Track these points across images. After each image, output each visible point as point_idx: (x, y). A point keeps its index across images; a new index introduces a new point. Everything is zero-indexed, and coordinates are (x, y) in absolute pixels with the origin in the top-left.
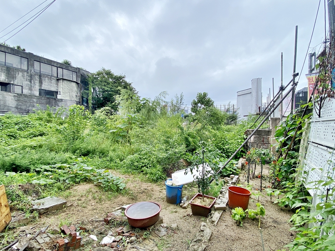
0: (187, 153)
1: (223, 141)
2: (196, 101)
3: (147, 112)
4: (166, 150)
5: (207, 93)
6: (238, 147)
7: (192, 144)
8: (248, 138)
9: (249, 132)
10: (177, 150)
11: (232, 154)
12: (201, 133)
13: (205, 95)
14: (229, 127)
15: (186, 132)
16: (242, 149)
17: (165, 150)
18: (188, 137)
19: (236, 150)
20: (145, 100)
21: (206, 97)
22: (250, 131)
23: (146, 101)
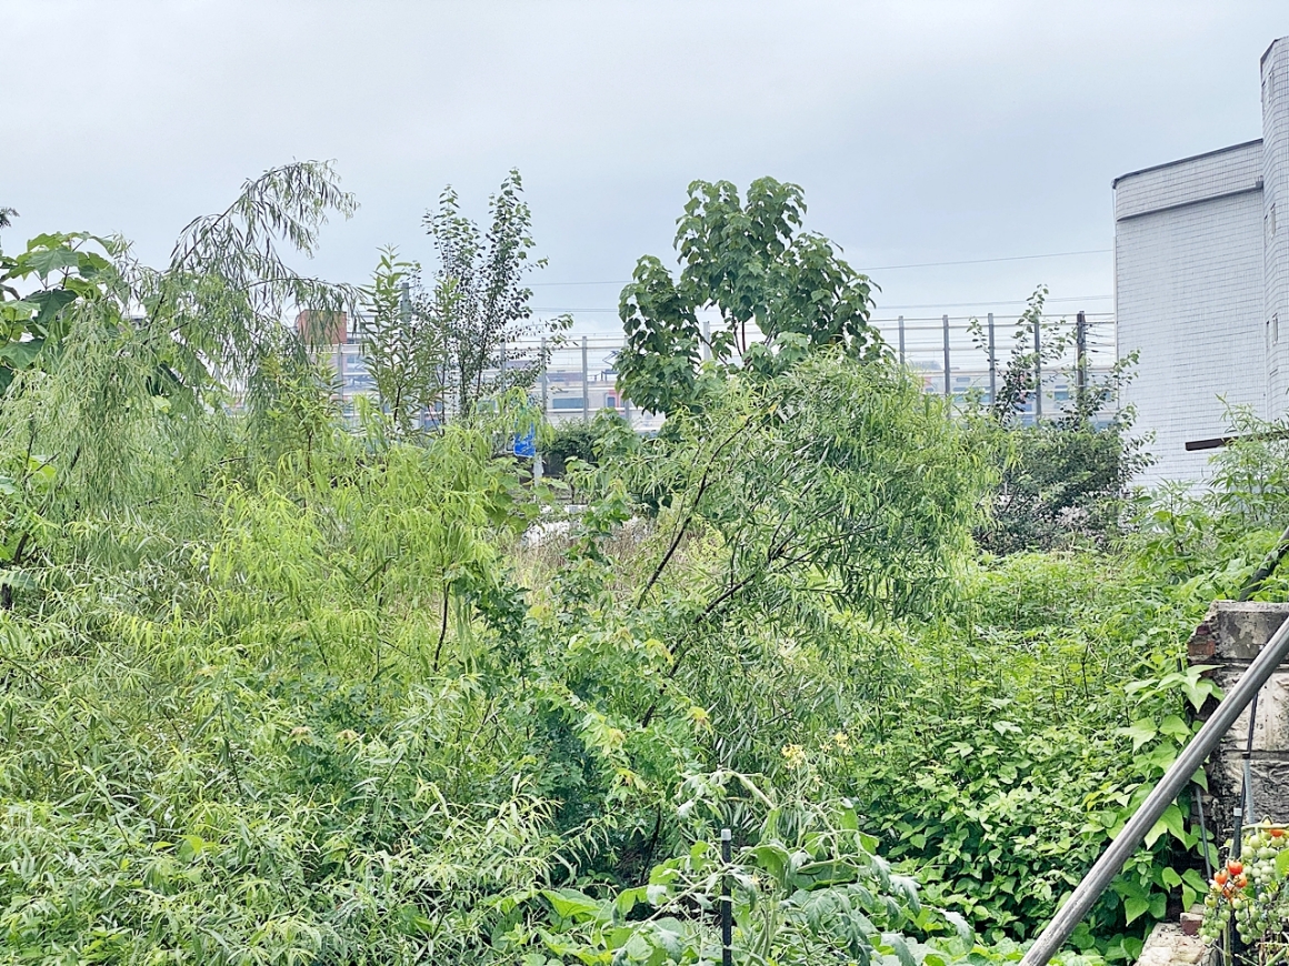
0: (567, 900)
1: (966, 736)
2: (676, 271)
3: (84, 410)
4: (318, 870)
5: (795, 190)
6: (1123, 799)
7: (623, 783)
8: (1229, 696)
9: (1234, 630)
10: (439, 869)
11: (1061, 888)
12: (727, 649)
13: (773, 207)
14: (1037, 576)
15: (555, 649)
16: (1172, 825)
17: (295, 869)
18: (575, 700)
19: (1109, 841)
20: (68, 256)
21: (787, 233)
22: (1246, 628)
23: (74, 272)
